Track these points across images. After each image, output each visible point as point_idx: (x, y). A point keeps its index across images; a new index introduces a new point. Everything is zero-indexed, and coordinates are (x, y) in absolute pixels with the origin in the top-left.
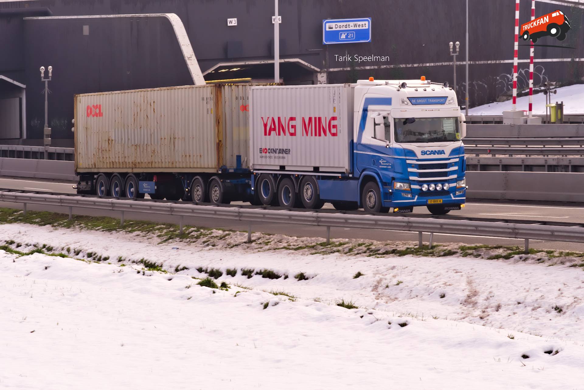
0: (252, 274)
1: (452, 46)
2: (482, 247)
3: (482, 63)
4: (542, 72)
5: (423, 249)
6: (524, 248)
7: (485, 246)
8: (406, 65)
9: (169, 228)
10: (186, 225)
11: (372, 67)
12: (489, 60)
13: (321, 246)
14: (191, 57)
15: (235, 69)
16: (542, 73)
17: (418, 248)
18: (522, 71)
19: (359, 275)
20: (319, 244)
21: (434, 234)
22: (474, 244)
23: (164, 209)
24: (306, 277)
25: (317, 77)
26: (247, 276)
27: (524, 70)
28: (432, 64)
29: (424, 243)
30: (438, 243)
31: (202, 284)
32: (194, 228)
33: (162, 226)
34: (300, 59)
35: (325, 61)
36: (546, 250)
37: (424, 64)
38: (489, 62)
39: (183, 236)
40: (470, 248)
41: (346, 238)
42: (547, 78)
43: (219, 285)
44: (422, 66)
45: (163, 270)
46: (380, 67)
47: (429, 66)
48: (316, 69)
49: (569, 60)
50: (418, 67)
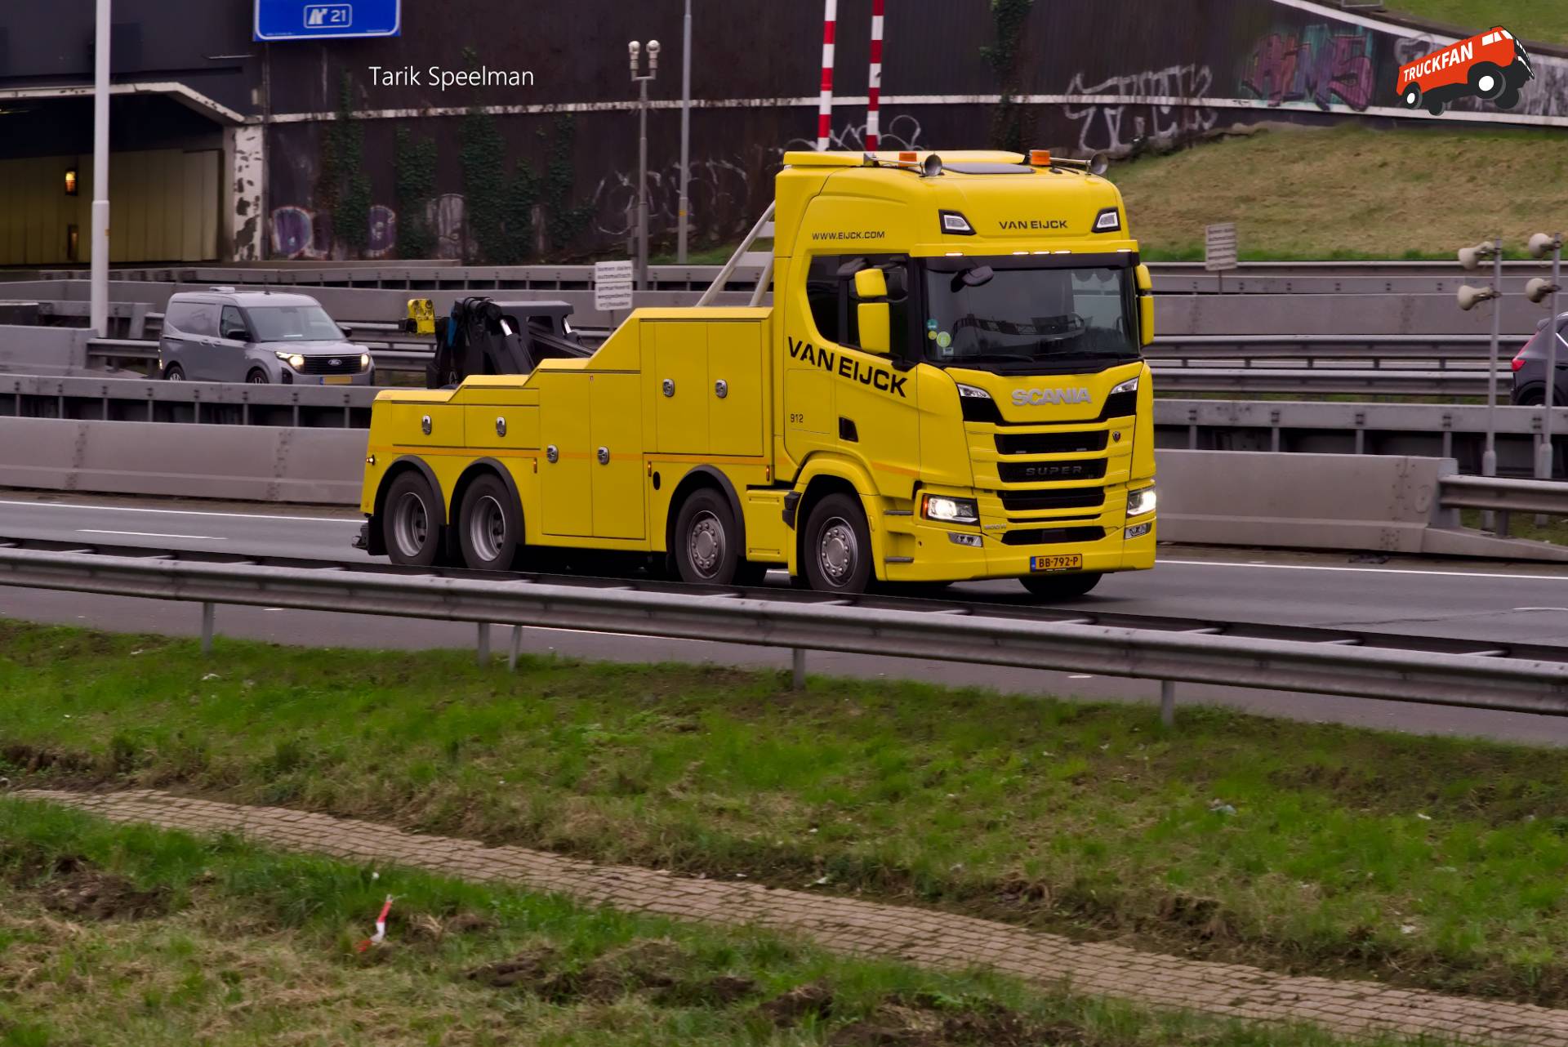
1: (636, 53)
3: (734, 105)
4: (912, 135)
11: (402, 113)
12: (755, 97)
16: (914, 137)
25: (233, 138)
27: (860, 129)
28: (584, 107)
34: (182, 82)
35: (260, 92)
37: (560, 106)
38: (756, 102)
44: (554, 112)
46: (424, 112)
47: (574, 113)
48: (231, 114)
49: (995, 99)
50: (540, 114)
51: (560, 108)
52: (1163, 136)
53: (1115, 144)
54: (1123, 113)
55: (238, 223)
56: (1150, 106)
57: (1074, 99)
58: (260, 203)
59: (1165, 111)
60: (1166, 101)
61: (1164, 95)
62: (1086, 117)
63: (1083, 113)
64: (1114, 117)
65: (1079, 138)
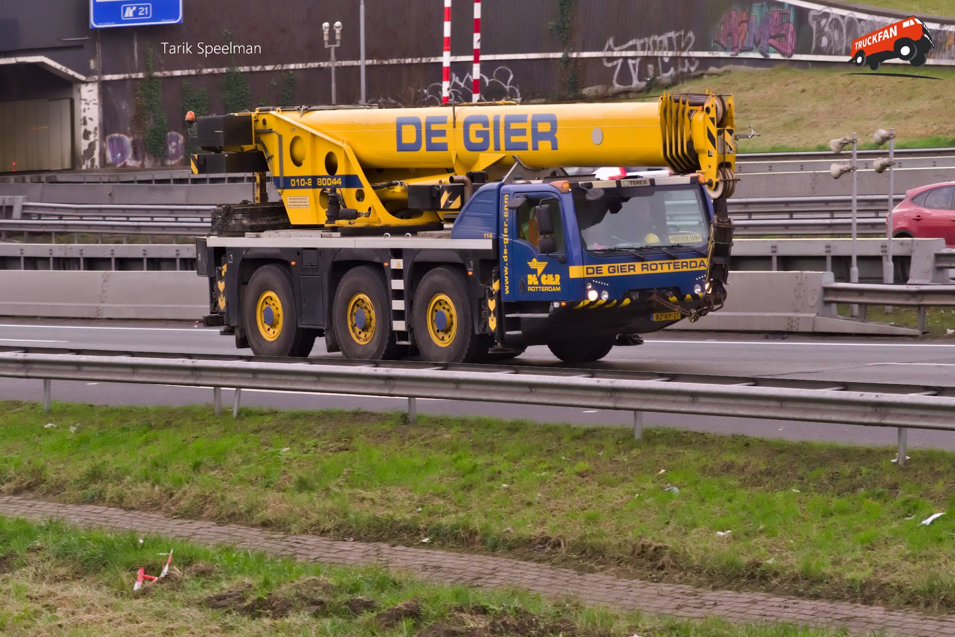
1: (327, 30)
3: (395, 62)
4: (508, 79)
8: (251, 68)
11: (186, 72)
12: (408, 58)
16: (509, 81)
25: (79, 91)
28: (300, 66)
34: (45, 56)
35: (95, 61)
38: (409, 61)
42: (517, 90)
44: (281, 70)
46: (200, 72)
47: (294, 70)
48: (77, 75)
49: (559, 55)
50: (273, 71)
51: (285, 67)
52: (666, 77)
53: (636, 83)
54: (640, 62)
55: (84, 145)
56: (657, 57)
57: (609, 54)
58: (97, 132)
59: (666, 60)
60: (666, 54)
61: (665, 50)
62: (616, 65)
63: (615, 63)
64: (634, 65)
65: (613, 79)
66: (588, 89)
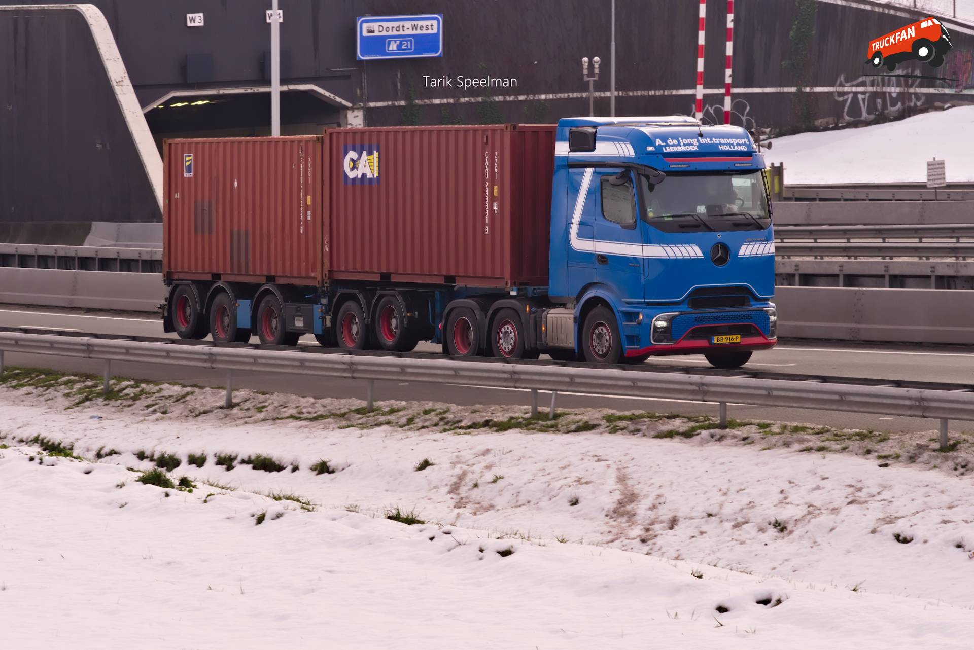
0: (234, 463)
1: (587, 64)
2: (643, 417)
3: (639, 94)
4: (745, 110)
5: (538, 419)
6: (719, 418)
7: (649, 415)
8: (505, 98)
9: (84, 382)
10: (115, 377)
11: (445, 101)
12: (651, 90)
13: (358, 414)
14: (122, 81)
15: (200, 103)
16: (746, 112)
17: (530, 418)
18: (710, 108)
19: (425, 465)
20: (353, 411)
21: (558, 393)
22: (628, 410)
23: (76, 347)
24: (331, 469)
25: (346, 116)
26: (225, 467)
27: (713, 108)
28: (551, 96)
29: (540, 409)
30: (566, 410)
31: (145, 480)
32: (129, 381)
33: (72, 378)
34: (315, 84)
35: (361, 89)
36: (757, 421)
37: (537, 96)
38: (652, 93)
39: (110, 395)
40: (621, 418)
41: (402, 400)
42: (753, 121)
43: (176, 482)
44: (533, 100)
45: (74, 454)
46: (458, 100)
47: (545, 100)
48: (344, 103)
49: (793, 89)
50: (525, 101)
51: (537, 97)
52: (893, 110)
53: (865, 115)
54: (869, 97)
56: (884, 93)
57: (840, 89)
59: (894, 95)
60: (894, 90)
61: (893, 86)
62: (847, 99)
63: (846, 97)
64: (864, 100)
65: (843, 112)
66: (820, 121)
